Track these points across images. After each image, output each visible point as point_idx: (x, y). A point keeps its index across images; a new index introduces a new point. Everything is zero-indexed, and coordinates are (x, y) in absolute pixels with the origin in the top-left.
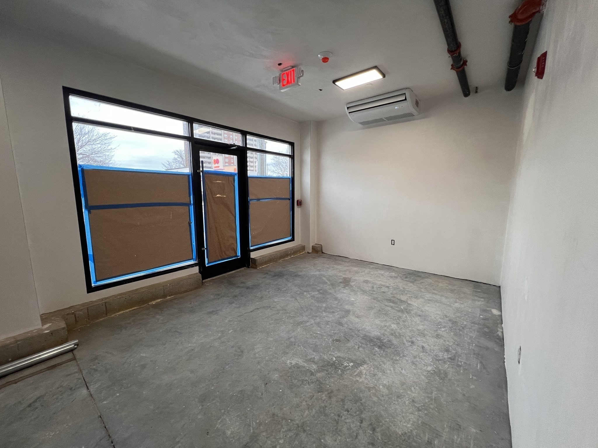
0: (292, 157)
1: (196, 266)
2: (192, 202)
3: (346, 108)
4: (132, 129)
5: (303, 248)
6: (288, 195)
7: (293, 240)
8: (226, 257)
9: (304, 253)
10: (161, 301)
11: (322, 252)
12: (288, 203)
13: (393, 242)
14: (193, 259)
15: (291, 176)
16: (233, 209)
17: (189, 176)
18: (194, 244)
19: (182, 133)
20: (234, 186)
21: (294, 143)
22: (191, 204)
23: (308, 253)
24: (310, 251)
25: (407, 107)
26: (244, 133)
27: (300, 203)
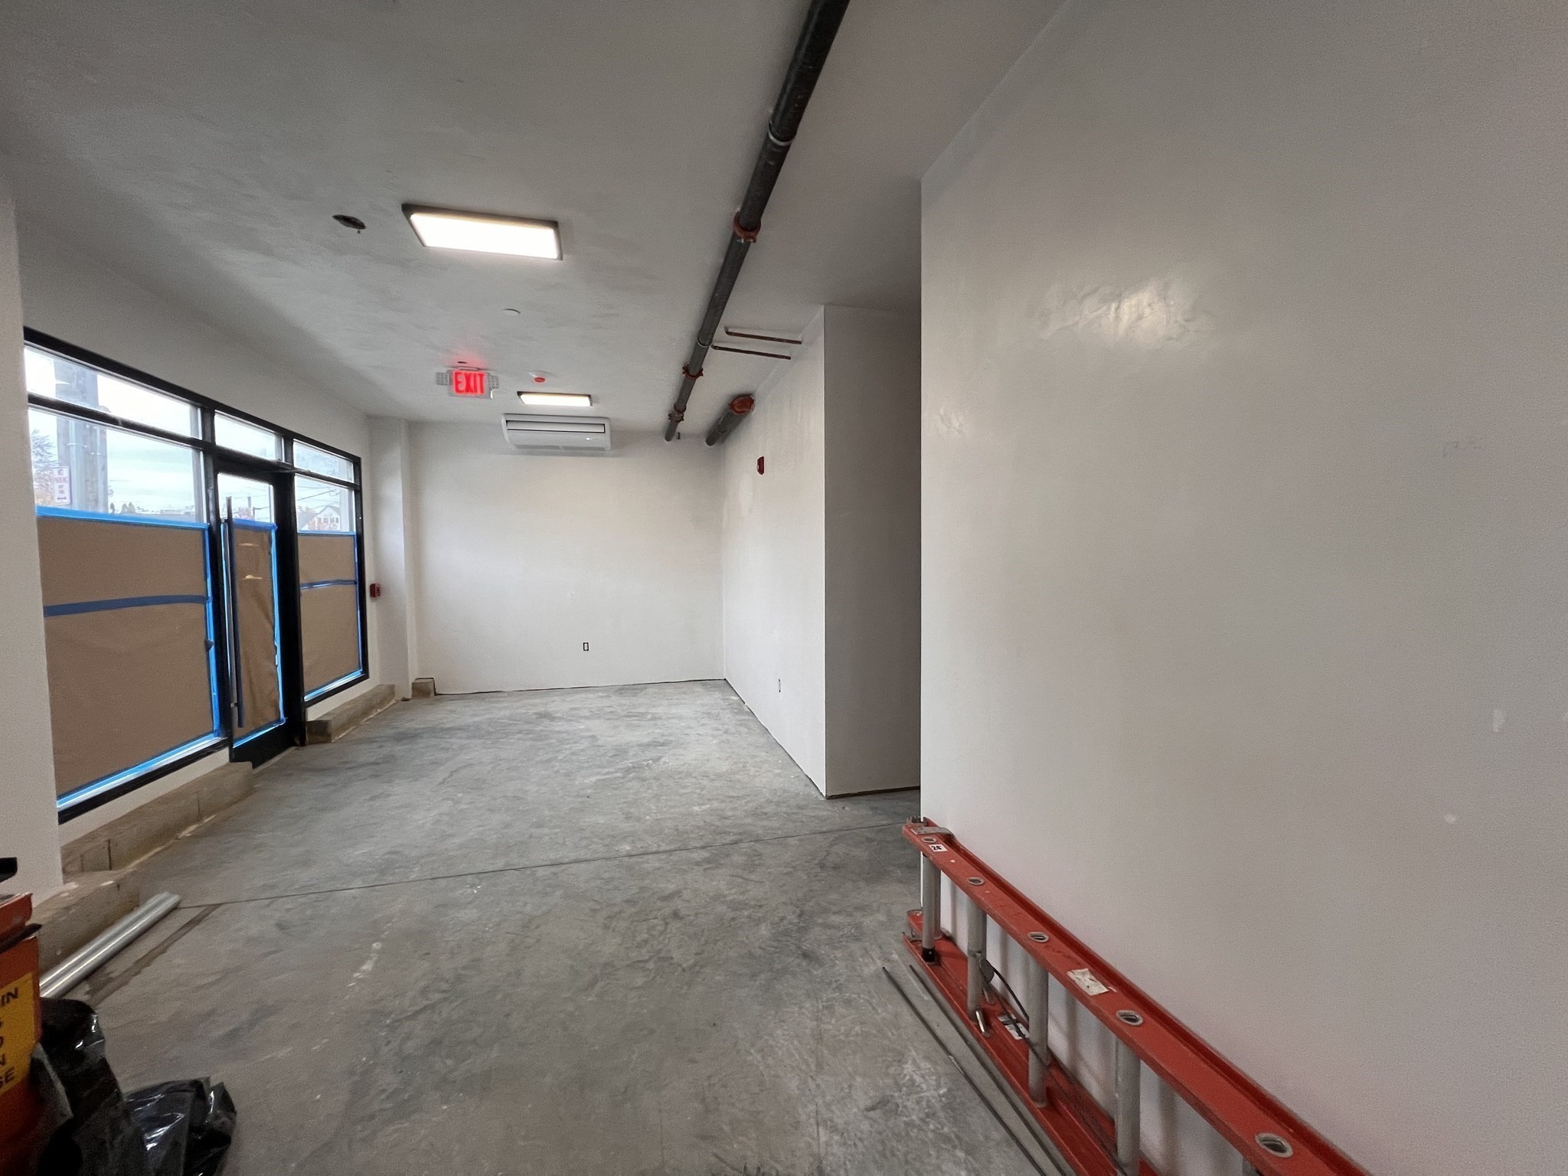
0: (356, 488)
1: (224, 747)
2: (210, 594)
3: (503, 421)
4: (120, 423)
5: (392, 690)
6: (351, 574)
7: (365, 675)
8: (262, 724)
9: (393, 702)
10: (197, 828)
11: (435, 692)
12: (352, 590)
13: (586, 647)
14: (212, 732)
15: (355, 530)
16: (270, 607)
17: (203, 530)
18: (215, 694)
19: (187, 433)
20: (270, 553)
21: (358, 459)
22: (207, 598)
23: (405, 700)
24: (409, 696)
25: (604, 440)
26: (288, 437)
27: (375, 591)
